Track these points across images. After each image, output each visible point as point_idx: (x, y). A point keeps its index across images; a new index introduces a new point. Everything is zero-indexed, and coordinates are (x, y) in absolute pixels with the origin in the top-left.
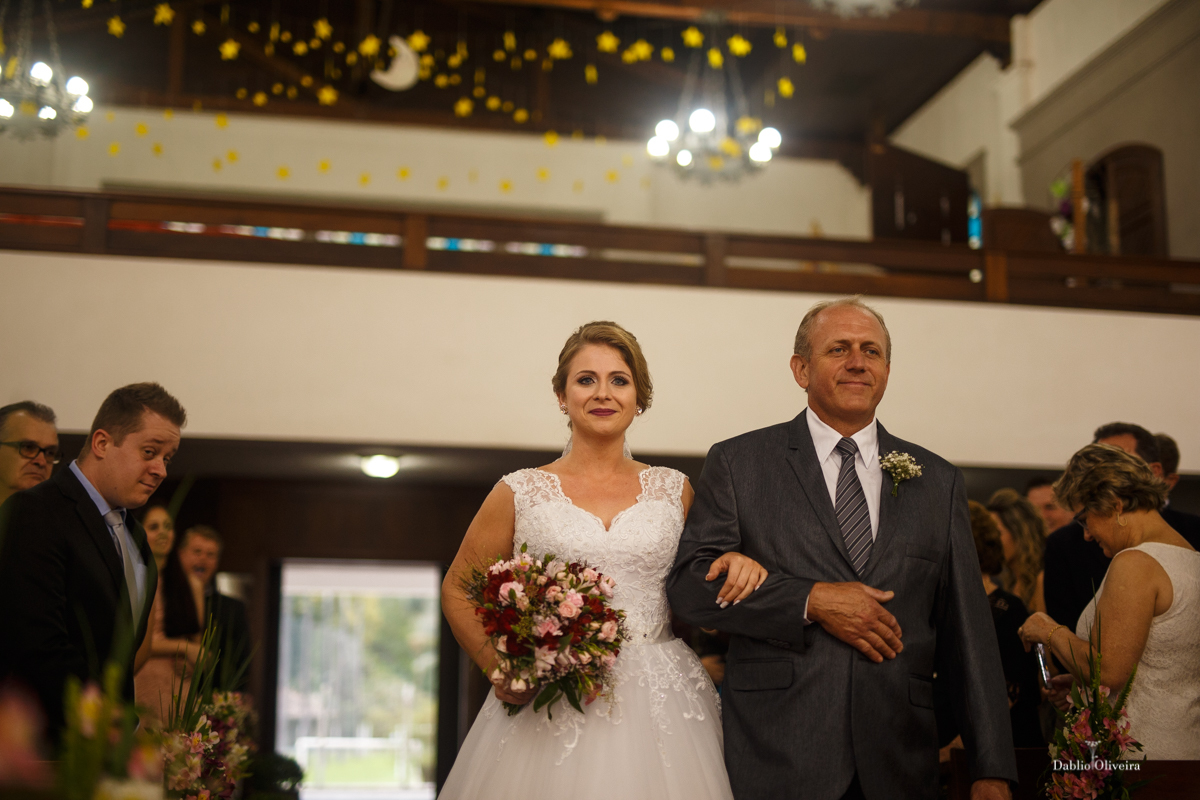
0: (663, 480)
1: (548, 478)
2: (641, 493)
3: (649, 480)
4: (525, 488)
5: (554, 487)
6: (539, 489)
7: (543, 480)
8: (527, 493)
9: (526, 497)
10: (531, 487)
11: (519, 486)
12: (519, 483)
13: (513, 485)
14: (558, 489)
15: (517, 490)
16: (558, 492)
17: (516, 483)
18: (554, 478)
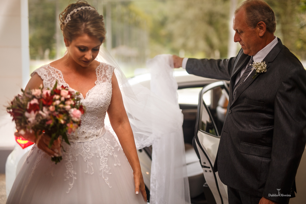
0: (105, 72)
1: (57, 72)
2: (97, 80)
3: (100, 72)
4: (48, 78)
5: (60, 77)
6: (54, 78)
7: (55, 73)
8: (49, 80)
9: (49, 82)
10: (50, 77)
11: (45, 76)
12: (45, 75)
13: (42, 76)
14: (62, 79)
15: (44, 78)
16: (62, 80)
17: (43, 75)
18: (60, 72)
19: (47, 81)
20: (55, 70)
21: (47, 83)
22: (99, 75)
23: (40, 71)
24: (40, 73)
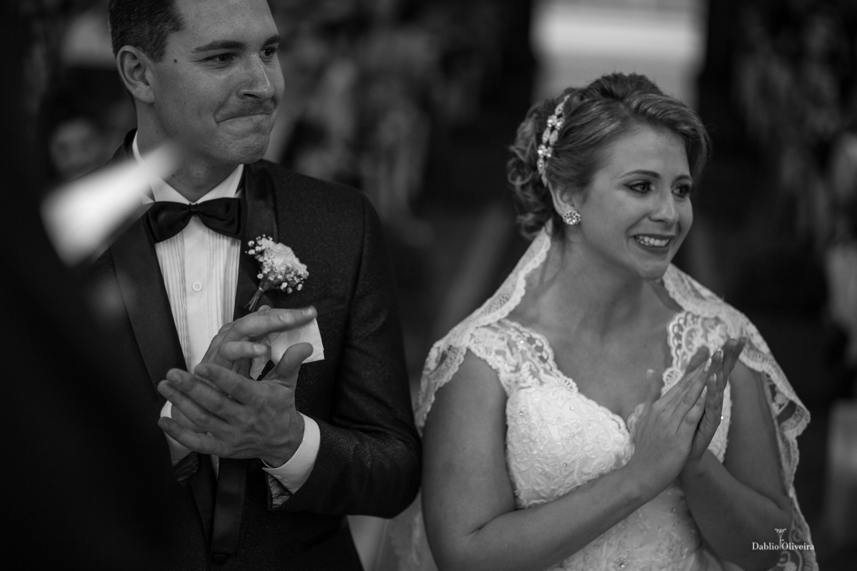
0: (705, 337)
1: (531, 340)
2: (671, 366)
5: (541, 357)
13: (491, 357)
14: (549, 364)
15: (499, 365)
16: (551, 370)
17: (493, 353)
18: (541, 341)
19: (512, 372)
20: (524, 334)
21: (514, 380)
22: (679, 346)
23: (480, 342)
24: (482, 349)
